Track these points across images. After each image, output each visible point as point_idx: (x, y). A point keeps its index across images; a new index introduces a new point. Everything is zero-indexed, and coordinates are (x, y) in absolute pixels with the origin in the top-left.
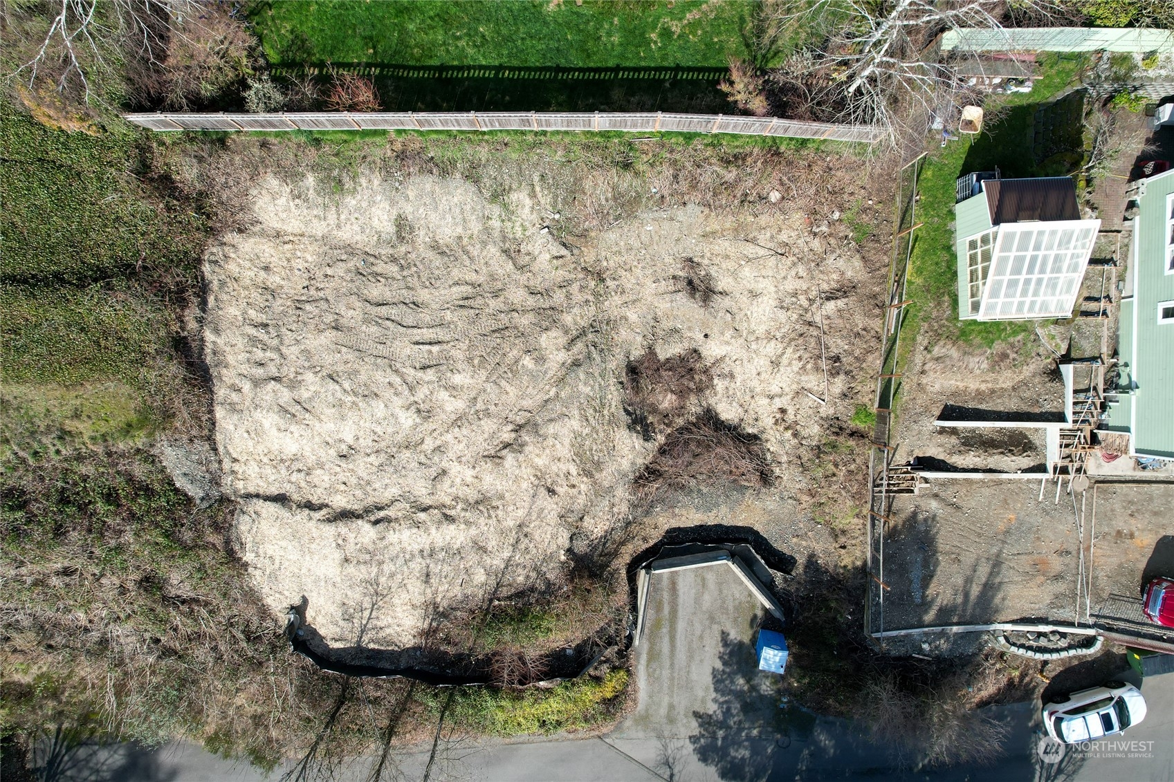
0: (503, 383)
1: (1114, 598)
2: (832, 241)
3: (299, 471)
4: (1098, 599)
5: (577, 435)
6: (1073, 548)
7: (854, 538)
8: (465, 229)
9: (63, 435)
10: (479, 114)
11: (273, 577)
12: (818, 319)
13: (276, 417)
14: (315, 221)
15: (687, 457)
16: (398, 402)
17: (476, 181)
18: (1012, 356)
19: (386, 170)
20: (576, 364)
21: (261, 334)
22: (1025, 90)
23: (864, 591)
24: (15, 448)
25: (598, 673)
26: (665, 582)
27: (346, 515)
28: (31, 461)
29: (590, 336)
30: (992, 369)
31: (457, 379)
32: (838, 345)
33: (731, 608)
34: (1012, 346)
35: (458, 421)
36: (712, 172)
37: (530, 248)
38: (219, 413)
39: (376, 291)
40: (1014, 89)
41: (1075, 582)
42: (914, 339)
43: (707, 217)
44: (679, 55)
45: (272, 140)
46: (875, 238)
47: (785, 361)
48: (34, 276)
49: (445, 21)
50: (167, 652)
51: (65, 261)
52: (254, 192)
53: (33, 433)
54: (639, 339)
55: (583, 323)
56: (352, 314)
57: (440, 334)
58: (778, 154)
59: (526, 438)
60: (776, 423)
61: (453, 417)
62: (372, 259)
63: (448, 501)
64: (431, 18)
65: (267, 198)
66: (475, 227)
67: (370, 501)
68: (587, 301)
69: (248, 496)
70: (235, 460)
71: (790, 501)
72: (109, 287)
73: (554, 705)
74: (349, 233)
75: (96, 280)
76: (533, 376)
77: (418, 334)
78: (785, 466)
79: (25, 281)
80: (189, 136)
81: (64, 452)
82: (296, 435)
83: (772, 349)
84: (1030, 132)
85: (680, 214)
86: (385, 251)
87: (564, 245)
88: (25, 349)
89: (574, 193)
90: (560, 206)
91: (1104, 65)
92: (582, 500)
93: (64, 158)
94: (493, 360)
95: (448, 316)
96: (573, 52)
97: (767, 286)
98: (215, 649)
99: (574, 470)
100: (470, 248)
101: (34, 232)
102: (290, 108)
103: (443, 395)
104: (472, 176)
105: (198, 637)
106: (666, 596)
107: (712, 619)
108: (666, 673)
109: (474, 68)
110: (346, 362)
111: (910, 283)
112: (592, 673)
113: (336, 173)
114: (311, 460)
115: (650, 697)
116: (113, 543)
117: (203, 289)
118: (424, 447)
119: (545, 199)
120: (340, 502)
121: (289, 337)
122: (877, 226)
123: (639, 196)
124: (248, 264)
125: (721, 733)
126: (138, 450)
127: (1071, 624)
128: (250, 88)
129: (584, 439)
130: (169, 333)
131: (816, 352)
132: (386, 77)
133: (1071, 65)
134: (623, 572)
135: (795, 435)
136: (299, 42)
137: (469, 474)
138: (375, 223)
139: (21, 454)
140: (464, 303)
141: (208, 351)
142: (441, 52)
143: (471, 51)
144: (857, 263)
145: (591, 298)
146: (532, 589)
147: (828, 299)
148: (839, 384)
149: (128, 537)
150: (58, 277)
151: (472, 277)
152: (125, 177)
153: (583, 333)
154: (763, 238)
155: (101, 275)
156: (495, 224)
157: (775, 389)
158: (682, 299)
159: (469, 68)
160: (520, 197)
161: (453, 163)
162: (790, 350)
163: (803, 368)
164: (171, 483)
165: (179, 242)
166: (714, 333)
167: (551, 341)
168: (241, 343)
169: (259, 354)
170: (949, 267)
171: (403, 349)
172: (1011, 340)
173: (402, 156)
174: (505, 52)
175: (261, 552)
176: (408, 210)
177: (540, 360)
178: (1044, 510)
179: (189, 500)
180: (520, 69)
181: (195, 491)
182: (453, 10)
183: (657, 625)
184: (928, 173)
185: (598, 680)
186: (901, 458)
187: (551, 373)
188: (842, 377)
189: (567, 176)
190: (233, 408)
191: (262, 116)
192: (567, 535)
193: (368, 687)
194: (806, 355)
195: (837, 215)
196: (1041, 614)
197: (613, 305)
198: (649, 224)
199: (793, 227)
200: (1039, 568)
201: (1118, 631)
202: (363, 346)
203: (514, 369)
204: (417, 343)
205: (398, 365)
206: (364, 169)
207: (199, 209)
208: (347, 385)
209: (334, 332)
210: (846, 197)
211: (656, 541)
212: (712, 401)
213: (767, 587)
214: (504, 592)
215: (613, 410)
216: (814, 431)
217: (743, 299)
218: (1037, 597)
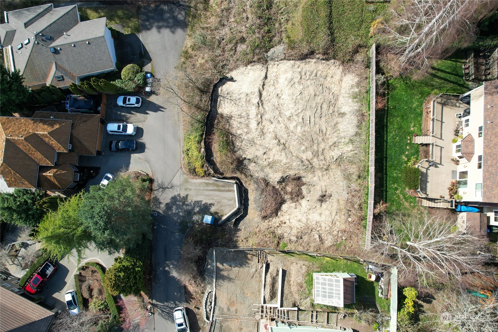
0: (297, 141)
1: (221, 327)
2: (336, 237)
3: (274, 83)
4: (221, 322)
5: (281, 161)
6: (237, 314)
7: (245, 244)
8: (342, 132)
9: (287, 20)
10: (374, 136)
11: (242, 73)
12: (313, 233)
13: (290, 77)
14: (345, 91)
15: (272, 194)
16: (293, 111)
17: (355, 135)
18: (302, 290)
19: (359, 110)
20: (302, 162)
21: (314, 74)
22: (380, 295)
23: (228, 247)
24: (284, 8)
25: (205, 166)
26: (231, 188)
27: (261, 95)
28: (280, 12)
29: (310, 166)
30: (298, 283)
31: (299, 128)
32: (306, 238)
33: (222, 208)
34: (305, 289)
35: (287, 128)
36: (357, 201)
37: (336, 150)
38: (292, 62)
39: (325, 106)
40: (380, 291)
41: (227, 315)
42: (307, 261)
43: (344, 201)
44: (390, 192)
45: (368, 80)
46: (337, 250)
47: (300, 223)
48: (332, 17)
49: (400, 128)
50: (220, 43)
51: (335, 25)
52: (354, 74)
53: (288, 13)
54: (309, 180)
55: (314, 164)
56: (319, 99)
57: (312, 124)
58: (362, 220)
59: (282, 146)
60: (281, 221)
61: (288, 126)
62: (334, 106)
63: (263, 124)
64: (401, 124)
65: (352, 78)
66: (342, 135)
67: (264, 102)
68: (320, 165)
69: (267, 68)
70: (278, 65)
71: (257, 225)
72: (329, 35)
73: (195, 153)
74: (341, 100)
75: (330, 32)
76: (299, 149)
77: (312, 117)
78: (268, 224)
79: (330, 15)
80: (369, 59)
81: (282, 20)
82: (285, 83)
83: (304, 220)
84: (367, 296)
85: (345, 192)
86: (336, 110)
87: (337, 159)
88: (312, 13)
89: (351, 162)
90: (348, 158)
91: (386, 318)
92: (261, 162)
93: (363, 26)
94: (304, 138)
95: (317, 126)
96: (391, 163)
97: (323, 218)
98: (220, 55)
99: (270, 160)
100: (336, 133)
101: (343, 18)
102: (377, 86)
103: (295, 124)
104: (357, 134)
105: (224, 51)
106: (227, 188)
107: (219, 202)
108: (202, 188)
109: (387, 135)
110: (305, 97)
111: (324, 259)
112: (205, 165)
113: (358, 97)
114: (277, 86)
115: (194, 183)
116: (256, 31)
117: (327, 60)
118: (280, 118)
119: (350, 154)
120: (264, 93)
121: (313, 82)
122: (341, 250)
123: (350, 181)
124: (333, 72)
125: (181, 203)
126: (282, 39)
127: (213, 313)
128: (382, 76)
129: (280, 163)
130: (316, 50)
131: (303, 232)
132: (385, 111)
133: (387, 309)
134: (235, 175)
135: (278, 226)
136: (394, 88)
137: (271, 130)
138: (344, 107)
139: (282, 10)
140: (321, 131)
141: (310, 60)
142: (391, 127)
143: (392, 135)
144: (330, 244)
145: (321, 167)
146: (234, 147)
147: (319, 236)
148: (294, 239)
149: (257, 35)
150: (331, 23)
151: (328, 133)
152: (358, 42)
153: (311, 164)
154: (337, 217)
155: (332, 34)
156: (343, 140)
157: (291, 221)
158: (320, 193)
159: (387, 134)
160: (350, 147)
161: (361, 129)
162: (304, 225)
163: (298, 229)
164: (272, 47)
165: (340, 54)
166: (309, 203)
167: (309, 155)
168: (312, 69)
169: (308, 74)
170: (328, 270)
171: (308, 113)
172: (307, 289)
173: (363, 115)
174: (391, 144)
175: (251, 71)
176: (348, 116)
177: (304, 152)
178: (250, 305)
179: (267, 52)
180: (386, 148)
181: (270, 54)
182: (403, 130)
183: (218, 186)
184: (356, 265)
185: (203, 166)
186: (270, 258)
187: (300, 154)
188: (296, 239)
189: (357, 160)
190: (293, 66)
191: (374, 78)
192: (250, 158)
193: (206, 98)
194: (302, 229)
195: (344, 238)
196: (217, 304)
197: (319, 173)
198: (342, 183)
199: (341, 225)
200: (232, 303)
201: (211, 327)
202: (309, 102)
203: (301, 144)
204: (310, 117)
205: (304, 112)
206: (359, 104)
207: (349, 60)
208: (299, 97)
209: (314, 94)
210: (349, 241)
211: (244, 185)
212: (288, 202)
213: (229, 219)
214: (234, 139)
215: (288, 172)
216: (279, 232)
217: (319, 211)
218: (223, 302)
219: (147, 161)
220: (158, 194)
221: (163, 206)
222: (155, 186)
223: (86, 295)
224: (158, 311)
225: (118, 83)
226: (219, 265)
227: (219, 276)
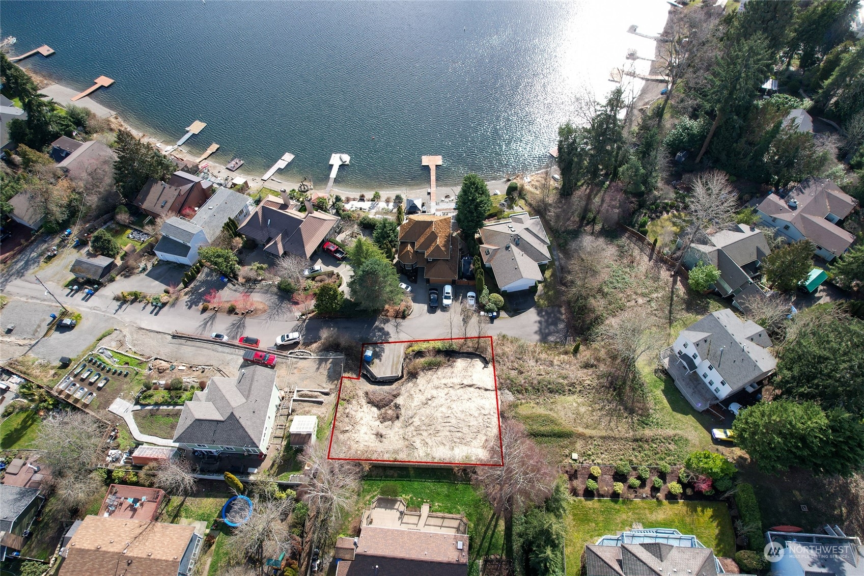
0: (430, 413)
1: (283, 363)
2: (345, 443)
3: (481, 396)
4: (287, 363)
5: (413, 402)
6: (290, 374)
7: (346, 378)
8: (437, 448)
9: (537, 403)
11: (489, 373)
12: (350, 426)
13: (485, 407)
14: (473, 450)
15: (386, 400)
16: (456, 409)
20: (411, 417)
21: (488, 425)
23: (344, 366)
26: (394, 373)
27: (470, 386)
28: (546, 398)
29: (407, 424)
31: (441, 414)
32: (347, 420)
35: (441, 405)
37: (421, 444)
41: (291, 367)
42: (328, 418)
43: (376, 449)
44: (380, 484)
47: (359, 418)
48: (541, 437)
49: (437, 493)
50: (521, 359)
52: (488, 456)
53: (545, 404)
54: (395, 424)
55: (409, 427)
56: (466, 430)
57: (444, 424)
59: (425, 401)
60: (363, 405)
62: (460, 442)
63: (445, 388)
64: (441, 494)
65: (485, 455)
66: (434, 449)
67: (464, 389)
68: (408, 432)
69: (493, 390)
71: (361, 389)
73: (424, 345)
74: (465, 448)
76: (422, 415)
77: (450, 424)
78: (361, 395)
81: (538, 400)
82: (481, 403)
83: (362, 421)
85: (382, 450)
86: (457, 444)
87: (412, 445)
88: (544, 420)
89: (409, 455)
90: (412, 453)
92: (413, 389)
94: (432, 418)
95: (442, 428)
96: (406, 485)
97: (362, 435)
98: (508, 359)
99: (414, 395)
100: (436, 444)
103: (444, 411)
104: (433, 459)
105: (513, 361)
106: (394, 369)
107: (383, 364)
108: (396, 353)
110: (467, 418)
111: (328, 431)
113: (467, 459)
114: (478, 397)
115: (400, 347)
116: (527, 381)
118: (450, 400)
119: (416, 454)
120: (472, 389)
121: (481, 424)
123: (393, 454)
125: (383, 338)
126: (519, 399)
127: (294, 357)
129: (411, 402)
131: (352, 419)
132: (453, 481)
134: (405, 375)
135: (358, 402)
137: (440, 394)
138: (459, 449)
139: (548, 400)
140: (438, 431)
142: (439, 486)
143: (432, 486)
144: (339, 438)
146: (427, 370)
147: (347, 430)
148: (347, 411)
149: (523, 381)
151: (436, 438)
153: (409, 425)
154: (362, 445)
156: (429, 449)
157: (362, 412)
158: (384, 433)
160: (422, 454)
162: (358, 421)
163: (355, 416)
164: (512, 392)
166: (376, 426)
167: (417, 423)
168: (493, 423)
169: (489, 420)
170: (318, 433)
171: (453, 421)
174: (423, 485)
175: (491, 378)
176: (450, 452)
177: (420, 419)
178: (296, 384)
179: (508, 389)
180: (420, 482)
181: (507, 391)
182: (435, 496)
183: (397, 363)
185: (413, 351)
186: (333, 395)
187: (418, 415)
189: (410, 458)
192: (417, 381)
193: (470, 350)
194: (354, 419)
196: (301, 360)
197: (401, 432)
198: (390, 448)
199: (355, 446)
200: (300, 370)
201: (283, 355)
202: (463, 422)
203: (427, 416)
204: (450, 422)
205: (455, 417)
206: (460, 460)
208: (468, 413)
209: (470, 425)
211: (396, 382)
212: (378, 411)
213: (368, 371)
214: (434, 369)
215: (403, 408)
216: (354, 402)
217: (368, 432)
218: (302, 363)
219: (421, 315)
220: (393, 322)
221: (382, 325)
222: (399, 320)
223: (317, 278)
224: (299, 323)
225: (486, 291)
226: (331, 360)
227: (321, 361)
